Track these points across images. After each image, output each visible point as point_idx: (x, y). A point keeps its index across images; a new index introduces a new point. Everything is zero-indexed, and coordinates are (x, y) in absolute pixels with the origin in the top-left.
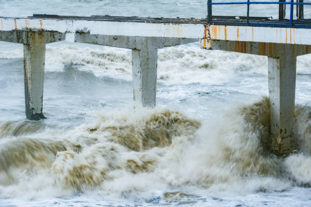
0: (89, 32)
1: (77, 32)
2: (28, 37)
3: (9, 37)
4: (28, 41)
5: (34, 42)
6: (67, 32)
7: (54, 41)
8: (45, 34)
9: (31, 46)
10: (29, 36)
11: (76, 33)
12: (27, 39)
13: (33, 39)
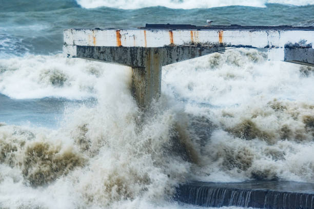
0: (309, 46)
1: (287, 47)
2: (142, 56)
3: (123, 58)
4: (142, 62)
5: (149, 64)
6: (268, 47)
7: (171, 62)
8: (161, 52)
9: (146, 70)
10: (144, 54)
11: (285, 47)
12: (142, 60)
13: (149, 59)
